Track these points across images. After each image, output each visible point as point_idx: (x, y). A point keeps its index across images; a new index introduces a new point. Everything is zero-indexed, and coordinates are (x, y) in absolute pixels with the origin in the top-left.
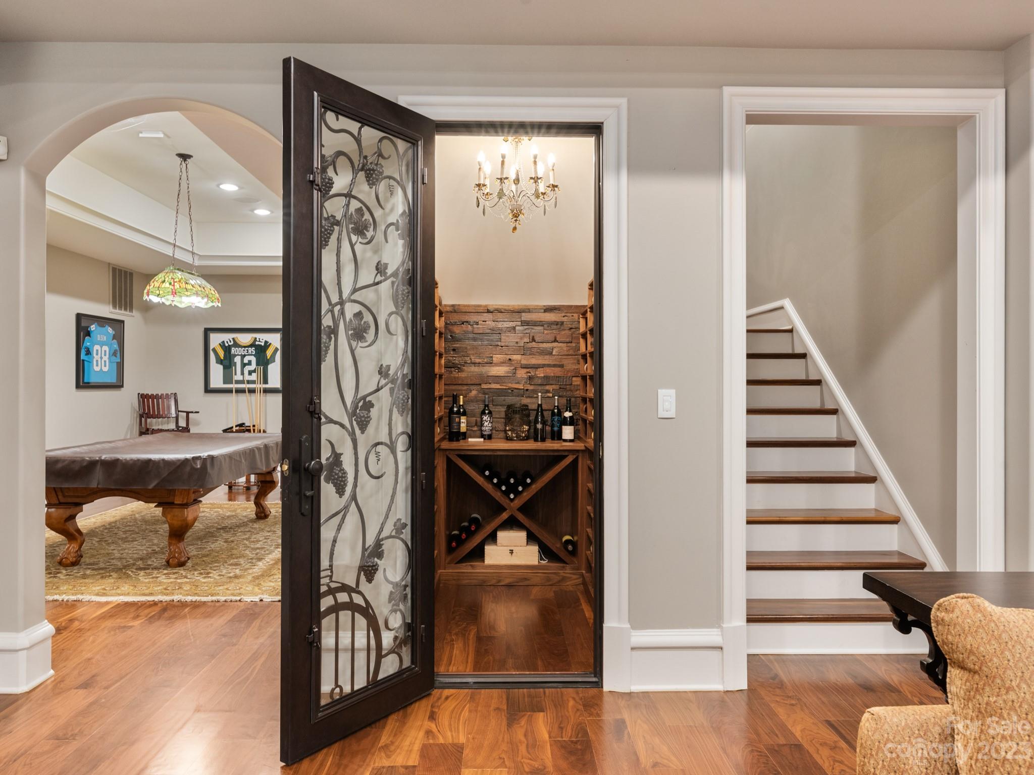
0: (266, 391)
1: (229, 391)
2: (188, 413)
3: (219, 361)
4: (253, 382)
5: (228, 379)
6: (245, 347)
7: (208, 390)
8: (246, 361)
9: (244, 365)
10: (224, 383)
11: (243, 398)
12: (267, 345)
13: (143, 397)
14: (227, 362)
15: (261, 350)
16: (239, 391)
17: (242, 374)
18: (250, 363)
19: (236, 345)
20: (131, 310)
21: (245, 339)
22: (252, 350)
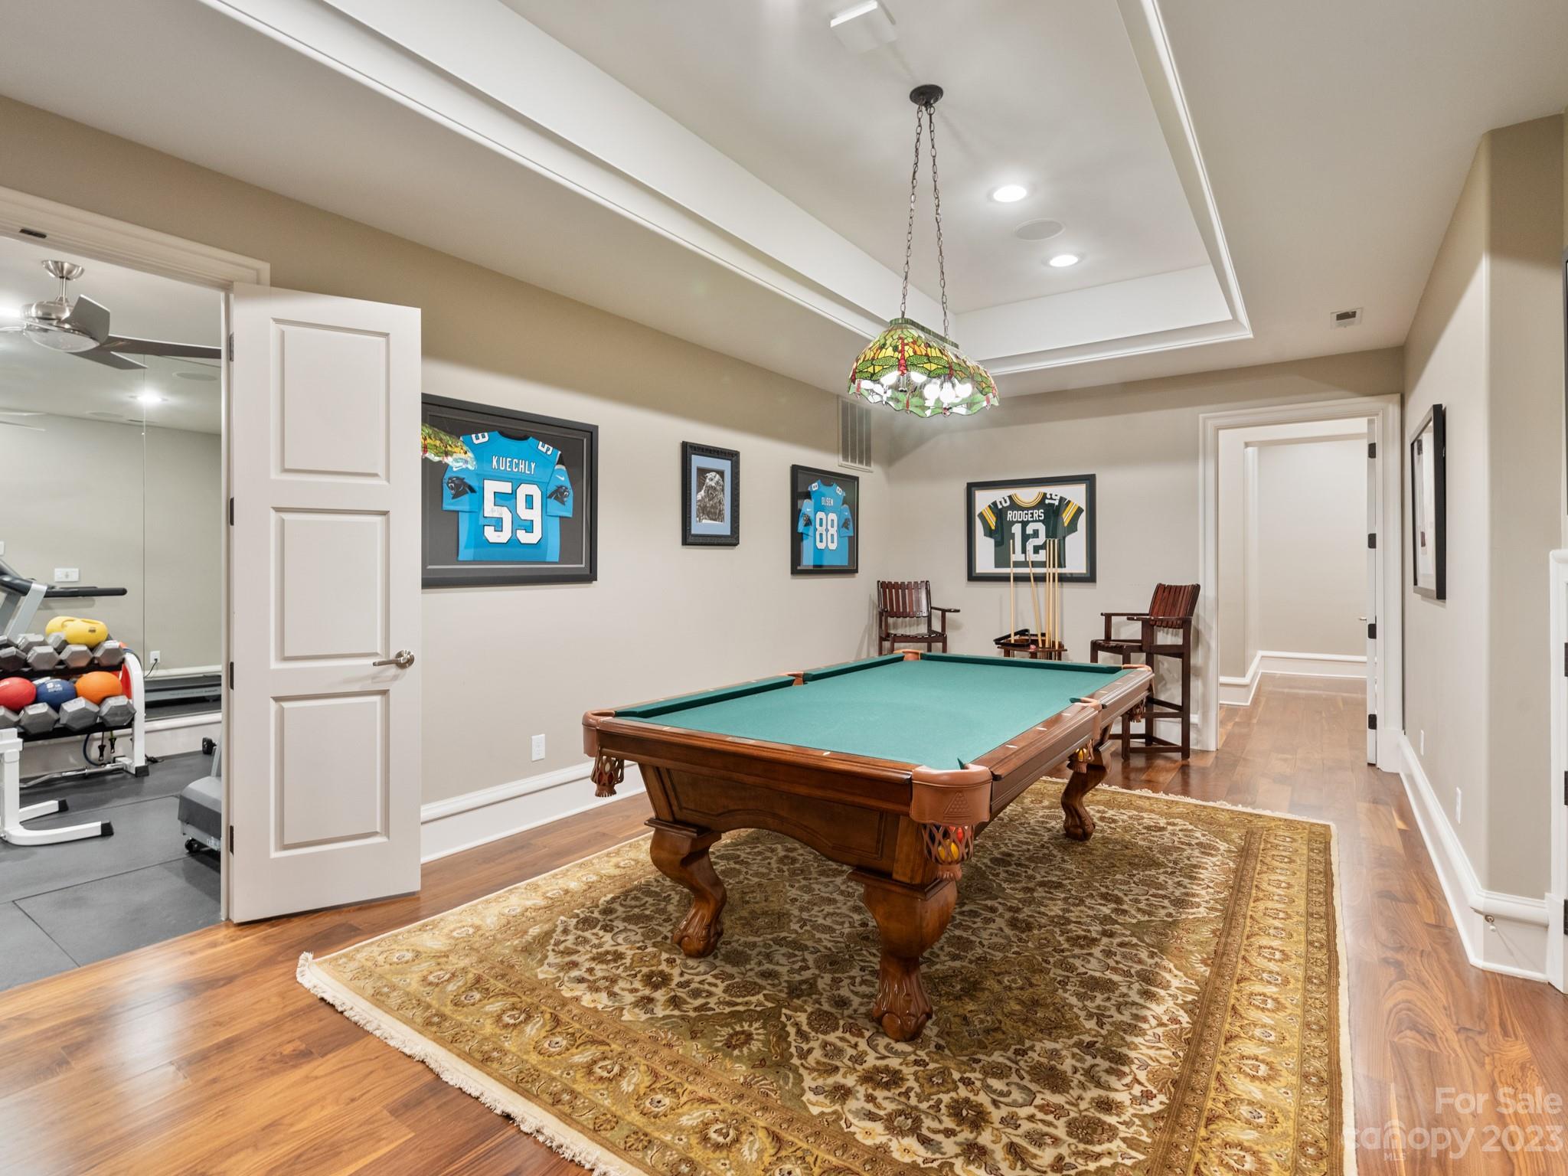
0: (1063, 579)
1: (1005, 578)
2: (944, 611)
3: (989, 533)
4: (1043, 564)
5: (1002, 559)
6: (1028, 509)
7: (973, 577)
8: (1029, 530)
9: (1025, 538)
10: (997, 566)
11: (1025, 589)
12: (1064, 502)
13: (884, 587)
14: (1000, 534)
15: (1052, 513)
16: (1020, 579)
17: (1024, 551)
18: (1036, 534)
19: (1014, 506)
20: (868, 463)
21: (1028, 496)
22: (1039, 513)
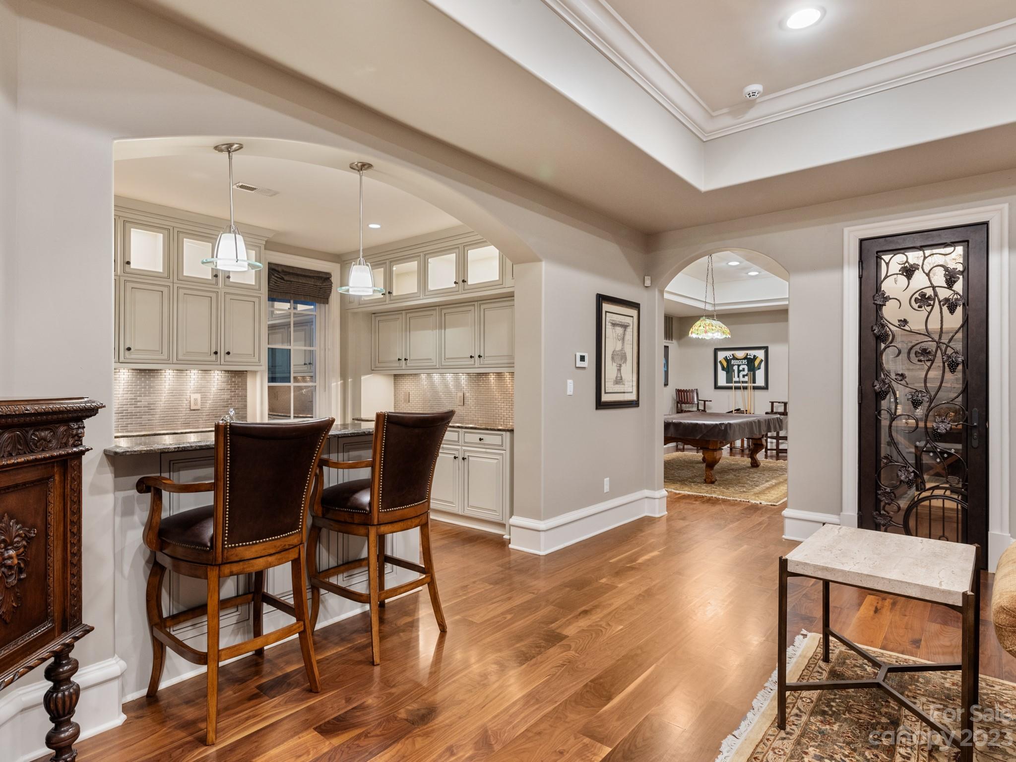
0: (755, 388)
1: (730, 388)
2: (705, 401)
3: (723, 369)
4: (746, 382)
5: (729, 379)
6: (740, 359)
7: (717, 387)
8: (741, 368)
9: (739, 371)
10: (727, 383)
11: (739, 392)
12: (755, 358)
13: (679, 391)
14: (728, 370)
15: (751, 362)
16: (737, 388)
17: (738, 377)
18: (744, 370)
19: (735, 358)
20: (672, 340)
21: (740, 354)
22: (745, 361)
